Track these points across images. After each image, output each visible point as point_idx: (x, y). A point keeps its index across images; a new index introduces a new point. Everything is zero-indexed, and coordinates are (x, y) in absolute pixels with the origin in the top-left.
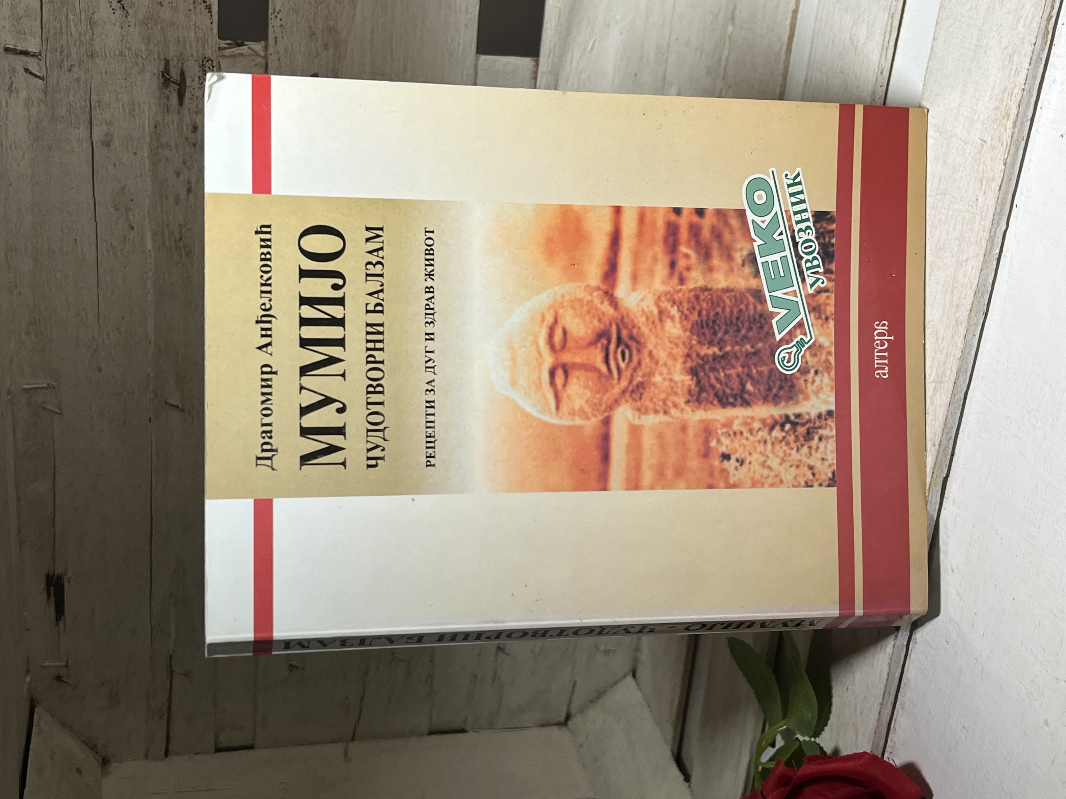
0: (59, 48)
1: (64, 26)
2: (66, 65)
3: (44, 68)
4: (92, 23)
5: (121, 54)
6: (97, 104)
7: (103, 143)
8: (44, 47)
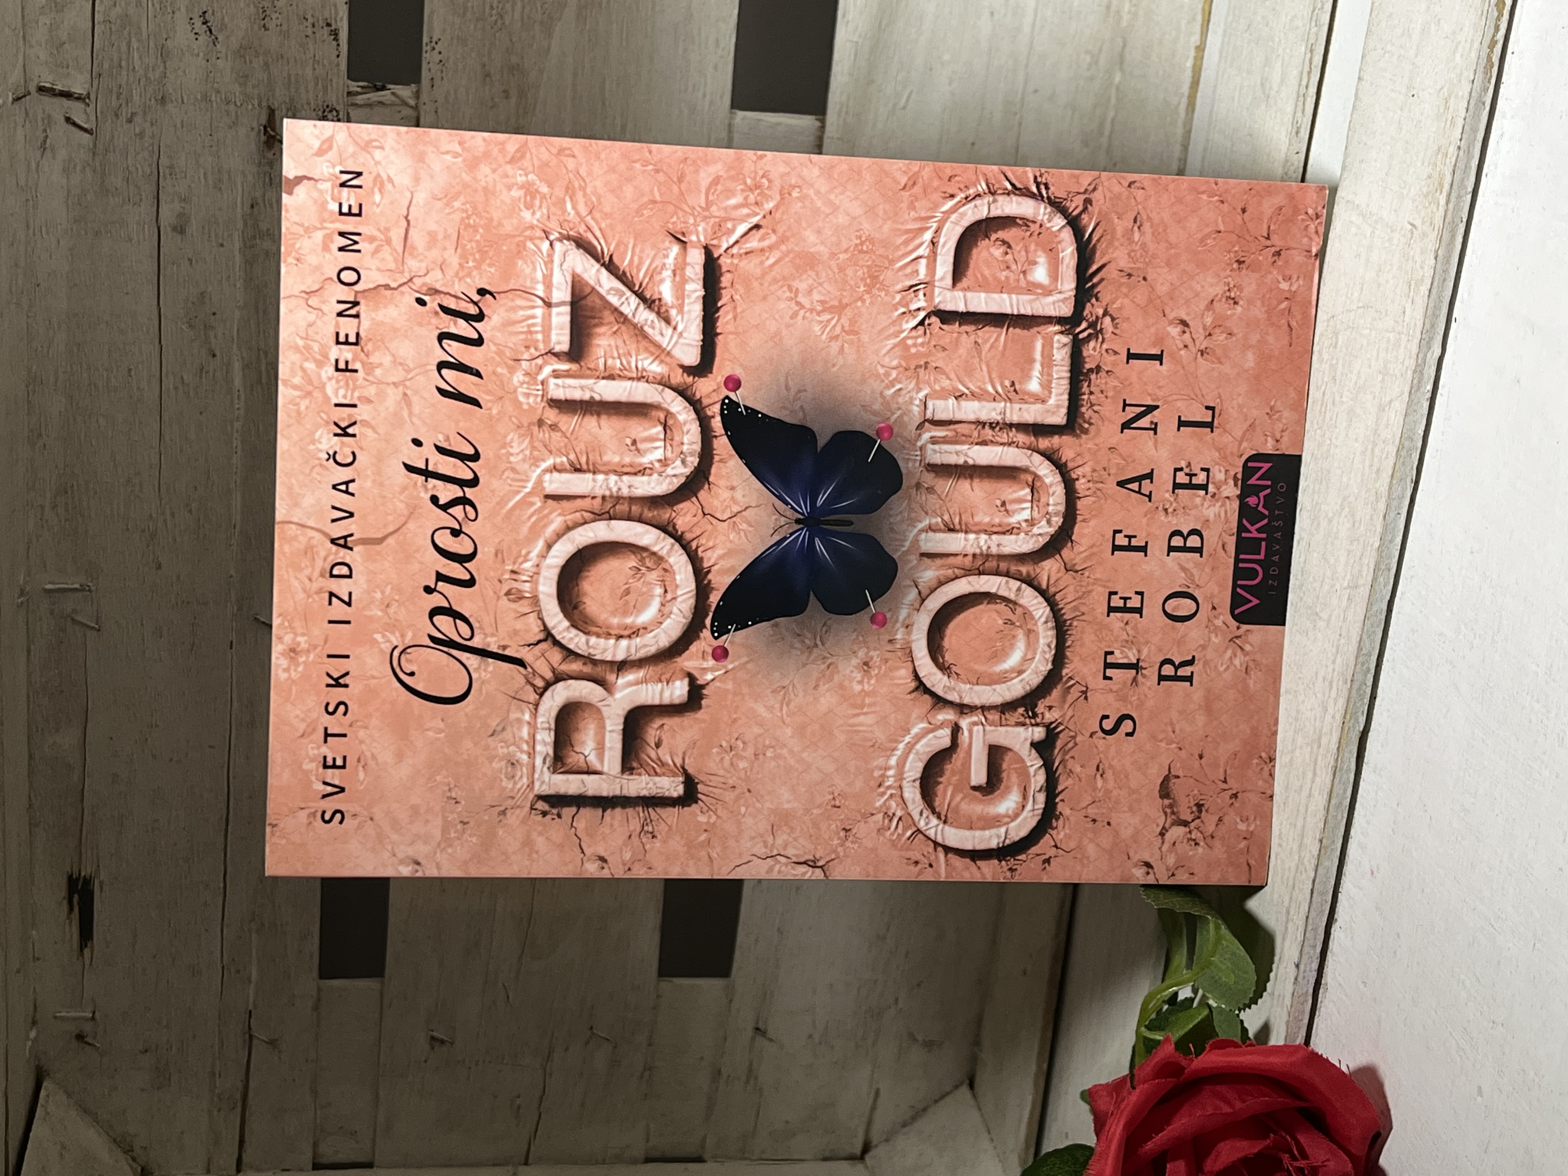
0: (115, 89)
1: (124, 57)
2: (125, 113)
3: (94, 118)
4: (164, 54)
5: (206, 98)
6: (167, 171)
7: (174, 229)
8: (95, 86)
